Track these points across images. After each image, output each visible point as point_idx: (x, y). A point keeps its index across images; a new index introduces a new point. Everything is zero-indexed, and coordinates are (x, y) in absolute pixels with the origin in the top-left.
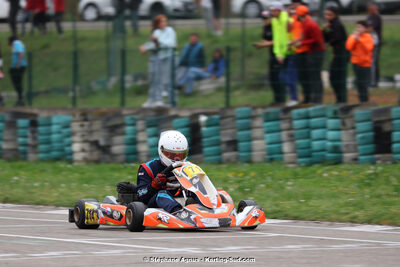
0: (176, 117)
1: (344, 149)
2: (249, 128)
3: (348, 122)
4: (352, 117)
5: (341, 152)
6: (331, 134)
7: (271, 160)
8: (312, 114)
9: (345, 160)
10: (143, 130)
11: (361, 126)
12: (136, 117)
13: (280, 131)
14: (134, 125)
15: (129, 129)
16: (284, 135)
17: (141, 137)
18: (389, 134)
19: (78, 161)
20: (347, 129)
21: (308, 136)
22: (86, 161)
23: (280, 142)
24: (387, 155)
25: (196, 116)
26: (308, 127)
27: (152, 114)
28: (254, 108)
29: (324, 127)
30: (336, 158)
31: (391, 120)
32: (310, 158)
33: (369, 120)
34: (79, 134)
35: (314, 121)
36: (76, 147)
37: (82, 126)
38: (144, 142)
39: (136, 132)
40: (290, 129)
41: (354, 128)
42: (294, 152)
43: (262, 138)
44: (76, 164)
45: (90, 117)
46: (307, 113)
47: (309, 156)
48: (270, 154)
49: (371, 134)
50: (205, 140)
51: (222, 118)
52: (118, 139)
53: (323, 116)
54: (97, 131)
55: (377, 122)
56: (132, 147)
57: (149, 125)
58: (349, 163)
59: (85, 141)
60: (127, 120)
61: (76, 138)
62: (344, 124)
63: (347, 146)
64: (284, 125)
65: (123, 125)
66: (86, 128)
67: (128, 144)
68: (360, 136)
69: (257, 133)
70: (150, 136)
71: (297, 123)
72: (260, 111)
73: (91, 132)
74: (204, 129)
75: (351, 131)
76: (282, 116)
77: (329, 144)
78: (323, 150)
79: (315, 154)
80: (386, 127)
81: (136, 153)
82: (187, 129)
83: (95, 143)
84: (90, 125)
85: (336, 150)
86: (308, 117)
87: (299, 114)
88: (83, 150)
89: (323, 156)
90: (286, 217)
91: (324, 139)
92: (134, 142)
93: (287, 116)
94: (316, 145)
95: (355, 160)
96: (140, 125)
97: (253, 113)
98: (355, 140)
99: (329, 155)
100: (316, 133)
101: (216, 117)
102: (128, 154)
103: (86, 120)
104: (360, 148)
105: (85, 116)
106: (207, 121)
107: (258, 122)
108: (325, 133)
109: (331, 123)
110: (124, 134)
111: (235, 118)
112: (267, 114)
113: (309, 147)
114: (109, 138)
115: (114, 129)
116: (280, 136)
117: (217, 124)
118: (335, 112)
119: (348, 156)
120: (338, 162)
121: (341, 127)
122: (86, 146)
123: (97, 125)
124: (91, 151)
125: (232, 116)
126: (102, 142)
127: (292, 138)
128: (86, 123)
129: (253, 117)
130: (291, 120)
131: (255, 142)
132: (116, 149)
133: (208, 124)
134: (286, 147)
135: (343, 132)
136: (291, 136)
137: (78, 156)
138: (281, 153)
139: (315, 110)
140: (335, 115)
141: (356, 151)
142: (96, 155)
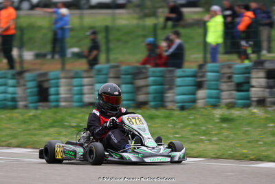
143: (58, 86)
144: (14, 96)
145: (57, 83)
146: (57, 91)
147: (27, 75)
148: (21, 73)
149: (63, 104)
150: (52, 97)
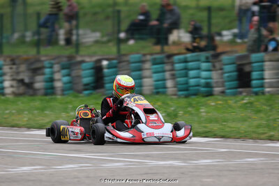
0: (83, 62)
1: (214, 85)
2: (140, 69)
3: (218, 65)
4: (220, 61)
5: (211, 87)
6: (204, 74)
7: (158, 93)
8: (189, 59)
9: (215, 93)
10: (59, 71)
11: (227, 68)
12: (53, 62)
13: (164, 71)
14: (51, 67)
15: (47, 71)
16: (167, 75)
17: (57, 76)
18: (249, 74)
19: (9, 94)
20: (216, 70)
21: (186, 75)
22: (15, 94)
23: (164, 80)
24: (248, 89)
25: (100, 61)
26: (186, 69)
27: (65, 59)
28: (144, 55)
29: (198, 68)
30: (208, 92)
31: (251, 63)
32: (188, 91)
33: (233, 63)
34: (9, 74)
35: (190, 64)
36: (7, 84)
37: (11, 68)
38: (59, 80)
39: (53, 73)
40: (172, 70)
41: (221, 69)
42: (175, 87)
43: (150, 77)
44: (7, 96)
45: (17, 62)
46: (186, 58)
47: (187, 90)
48: (156, 88)
49: (235, 73)
50: (106, 78)
51: (120, 62)
52: (39, 78)
53: (198, 60)
54: (23, 72)
55: (240, 65)
56: (50, 84)
57: (63, 68)
58: (218, 95)
59: (13, 80)
60: (46, 64)
61: (7, 77)
62: (214, 66)
63: (217, 82)
64: (168, 67)
65: (43, 67)
66: (14, 70)
67: (46, 81)
68: (226, 75)
69: (147, 73)
70: (64, 76)
71: (178, 66)
72: (149, 57)
73: (18, 73)
74: (106, 71)
75: (220, 71)
76: (166, 60)
77: (203, 81)
78: (198, 86)
79: (191, 88)
80: (247, 69)
81: (53, 88)
82: (92, 71)
83: (22, 81)
84: (17, 68)
85: (208, 85)
86: (186, 61)
87: (179, 59)
88: (12, 86)
89: (198, 90)
90: (215, 136)
91: (198, 77)
92: (52, 80)
93: (171, 61)
94: (192, 82)
95: (223, 92)
96: (56, 67)
97: (144, 59)
98: (222, 78)
99: (203, 89)
100: (192, 73)
101: (115, 61)
102: (46, 89)
103: (14, 64)
104: (227, 83)
105: (13, 62)
106: (108, 65)
107: (147, 65)
108: (199, 73)
109: (204, 65)
110: (43, 74)
111: (129, 62)
112: (155, 59)
113: (187, 83)
114: (32, 78)
115: (36, 71)
116: (164, 75)
117: (115, 67)
118: (207, 58)
119: (217, 90)
120: (210, 94)
121: (212, 69)
122: (14, 83)
123: (23, 67)
124: (18, 87)
125: (128, 61)
126: (27, 80)
127: (173, 77)
128: (14, 67)
129: (143, 62)
130: (173, 63)
131: (145, 80)
132: (38, 85)
133: (109, 67)
134: (169, 83)
135: (213, 72)
136: (173, 75)
137: (8, 91)
138: (165, 87)
139: (192, 56)
140: (207, 60)
141: (223, 86)
142: (22, 89)
143: (263, 70)
144: (209, 81)
145: (262, 66)
146: (262, 75)
147: (225, 58)
148: (217, 56)
149: (267, 90)
150: (254, 83)
